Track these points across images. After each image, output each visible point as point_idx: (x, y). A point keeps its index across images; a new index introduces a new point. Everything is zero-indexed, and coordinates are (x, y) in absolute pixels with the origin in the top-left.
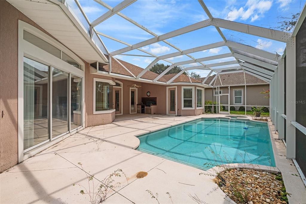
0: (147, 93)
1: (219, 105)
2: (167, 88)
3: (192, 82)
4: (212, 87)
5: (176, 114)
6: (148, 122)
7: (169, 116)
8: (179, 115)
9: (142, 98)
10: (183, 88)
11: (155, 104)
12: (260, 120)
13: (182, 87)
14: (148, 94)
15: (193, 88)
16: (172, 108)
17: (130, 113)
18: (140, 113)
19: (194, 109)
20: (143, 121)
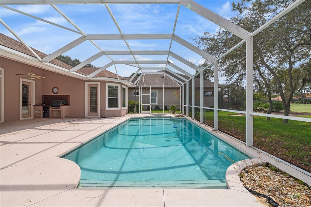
0: (54, 88)
1: (142, 105)
2: (86, 84)
3: (119, 79)
4: (135, 86)
5: (99, 116)
6: (65, 129)
7: (89, 119)
8: (103, 117)
9: (43, 96)
10: (108, 84)
11: (67, 103)
12: (179, 116)
13: (106, 83)
14: (55, 90)
15: (119, 85)
16: (93, 109)
17: (21, 118)
18: (39, 117)
19: (119, 109)
20: (55, 128)
